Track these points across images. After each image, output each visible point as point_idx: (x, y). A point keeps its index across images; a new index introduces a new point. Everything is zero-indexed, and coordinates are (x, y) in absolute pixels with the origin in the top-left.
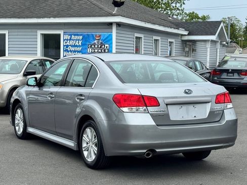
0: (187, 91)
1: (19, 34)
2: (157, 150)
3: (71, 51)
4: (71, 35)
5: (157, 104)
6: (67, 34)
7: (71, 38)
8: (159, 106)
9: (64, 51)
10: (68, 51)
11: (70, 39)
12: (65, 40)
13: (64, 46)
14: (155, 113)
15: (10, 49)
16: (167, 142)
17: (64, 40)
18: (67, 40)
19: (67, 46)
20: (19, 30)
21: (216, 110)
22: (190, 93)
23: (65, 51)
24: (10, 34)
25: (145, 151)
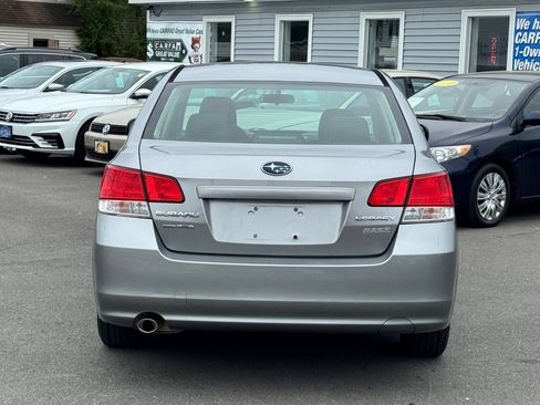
0: (273, 166)
1: (426, 18)
2: (166, 317)
3: (529, 58)
4: (531, 20)
5: (179, 197)
6: (524, 17)
7: (531, 26)
8: (183, 201)
9: (514, 58)
10: (523, 59)
11: (529, 30)
12: (519, 31)
13: (515, 45)
14: (170, 219)
15: (407, 53)
16: (189, 297)
17: (516, 31)
18: (523, 31)
19: (522, 46)
20: (426, 11)
21: (369, 223)
22: (281, 173)
23: (517, 58)
24: (409, 19)
25: (134, 316)
